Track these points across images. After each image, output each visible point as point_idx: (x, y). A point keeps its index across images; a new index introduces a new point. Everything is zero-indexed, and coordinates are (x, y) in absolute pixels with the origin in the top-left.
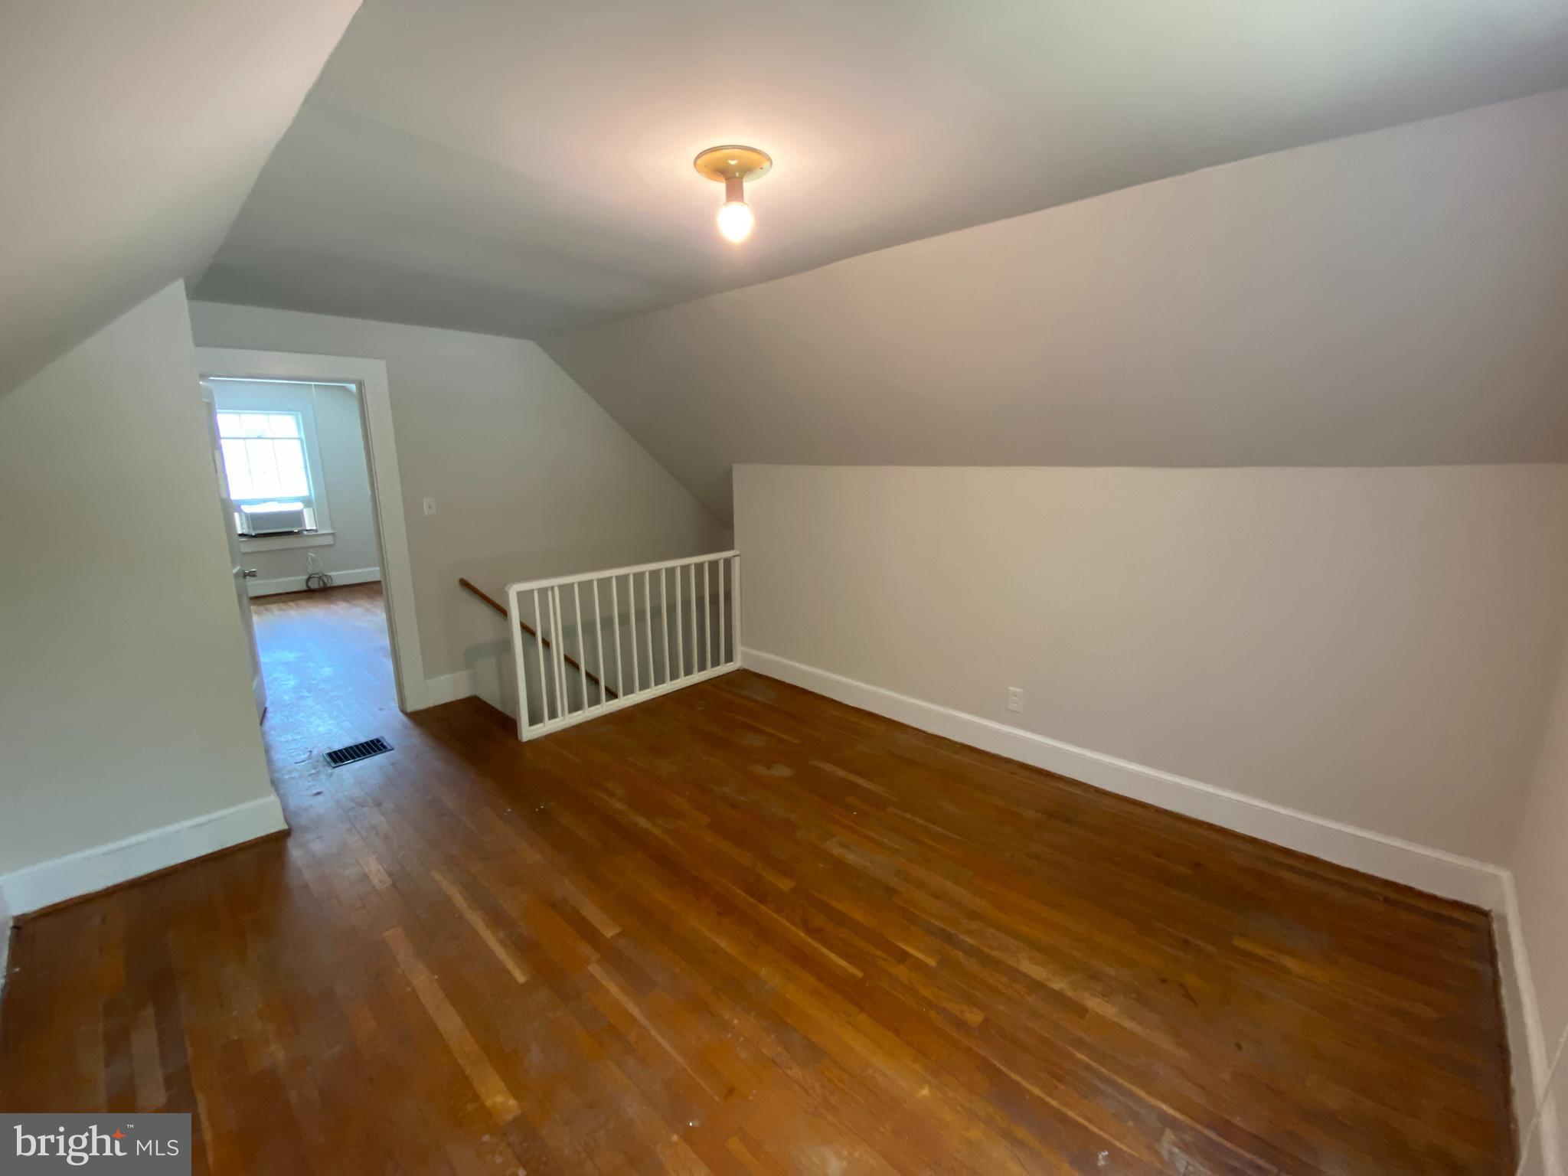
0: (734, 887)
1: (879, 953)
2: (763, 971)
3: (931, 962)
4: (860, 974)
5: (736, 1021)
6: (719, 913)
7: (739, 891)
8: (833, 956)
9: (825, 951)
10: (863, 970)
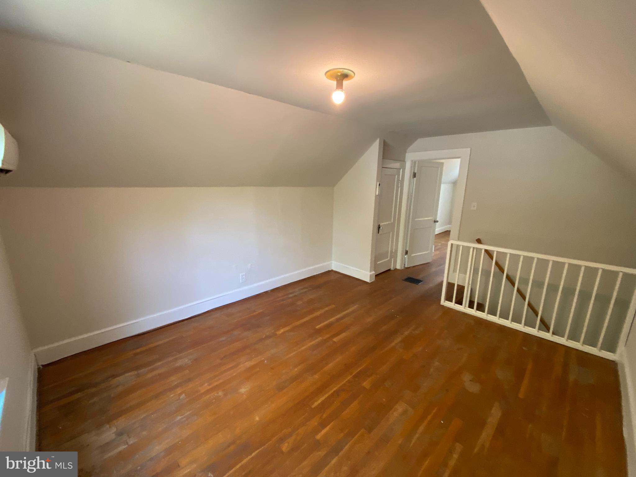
0: (361, 368)
1: (324, 416)
2: (316, 376)
3: (318, 437)
4: (313, 406)
5: (296, 369)
6: (346, 364)
7: (359, 369)
8: (323, 398)
9: (327, 396)
10: (314, 408)
